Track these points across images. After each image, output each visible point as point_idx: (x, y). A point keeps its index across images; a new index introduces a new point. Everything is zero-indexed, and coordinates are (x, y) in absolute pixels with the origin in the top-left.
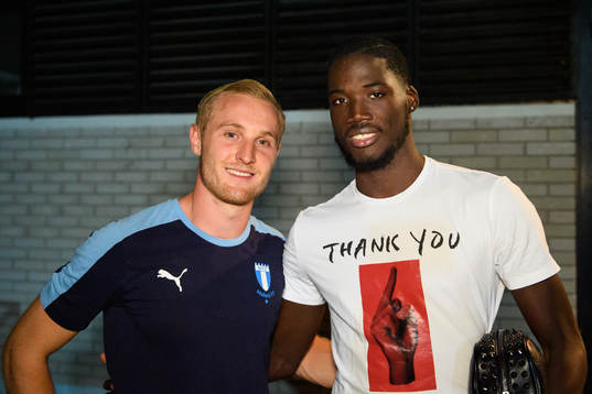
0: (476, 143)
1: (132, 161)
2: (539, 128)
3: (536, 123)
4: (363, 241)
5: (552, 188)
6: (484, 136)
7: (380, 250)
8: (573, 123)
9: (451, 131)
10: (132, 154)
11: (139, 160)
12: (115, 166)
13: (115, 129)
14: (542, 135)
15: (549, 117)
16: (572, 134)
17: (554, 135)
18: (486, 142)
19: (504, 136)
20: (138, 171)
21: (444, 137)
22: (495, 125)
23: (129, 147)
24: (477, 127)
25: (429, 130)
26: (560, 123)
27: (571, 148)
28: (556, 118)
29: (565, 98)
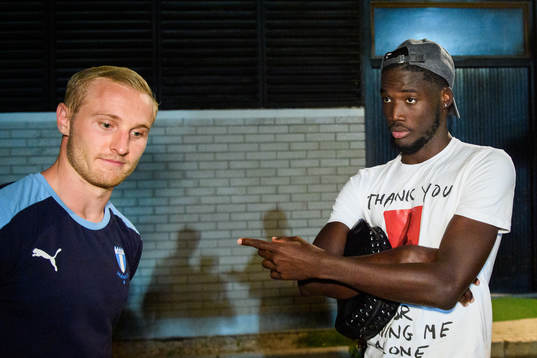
0: (305, 133)
1: (43, 148)
2: (344, 124)
3: (342, 121)
4: (393, 194)
5: (352, 161)
6: (310, 129)
7: (402, 200)
8: (363, 121)
9: (289, 125)
10: (42, 143)
11: (51, 147)
12: (29, 153)
13: (27, 124)
14: (345, 128)
15: (349, 117)
16: (363, 127)
17: (352, 128)
18: (311, 133)
19: (323, 128)
20: (48, 155)
21: (284, 129)
22: (317, 122)
23: (40, 137)
24: (305, 123)
25: (275, 125)
26: (356, 121)
27: (362, 136)
28: (353, 117)
29: (358, 105)
